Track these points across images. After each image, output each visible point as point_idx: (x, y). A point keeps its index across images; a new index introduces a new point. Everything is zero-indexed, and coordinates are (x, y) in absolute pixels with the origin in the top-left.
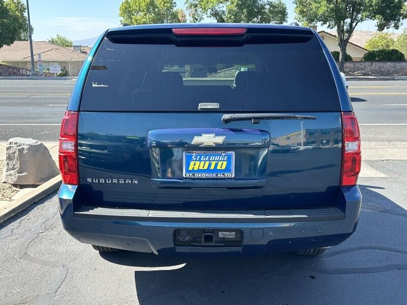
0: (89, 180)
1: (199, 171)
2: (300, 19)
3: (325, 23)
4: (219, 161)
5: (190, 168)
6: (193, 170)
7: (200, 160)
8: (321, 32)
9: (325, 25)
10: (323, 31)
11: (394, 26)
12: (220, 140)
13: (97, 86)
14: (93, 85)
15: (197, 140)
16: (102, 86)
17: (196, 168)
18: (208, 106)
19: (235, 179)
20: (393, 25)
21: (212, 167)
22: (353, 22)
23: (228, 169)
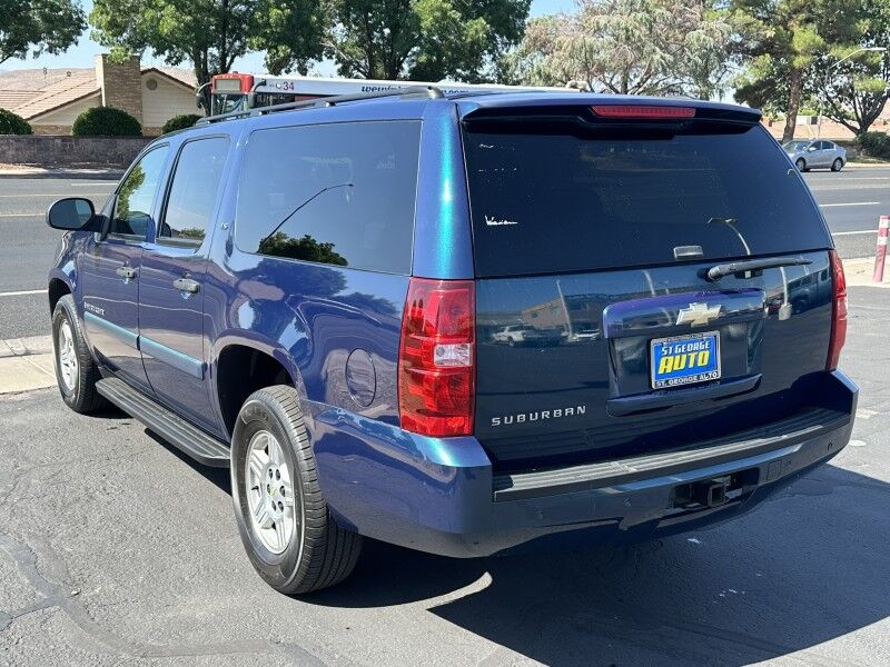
0: (496, 421)
1: (675, 373)
2: (104, 39)
3: (160, 52)
4: (698, 351)
5: (661, 372)
6: (665, 375)
7: (673, 354)
8: (149, 70)
9: (162, 56)
10: (154, 70)
11: (299, 69)
12: (715, 311)
13: (495, 223)
14: (489, 223)
15: (682, 317)
16: (506, 223)
17: (669, 371)
18: (686, 251)
19: (723, 381)
20: (296, 66)
21: (691, 365)
22: (227, 55)
23: (711, 366)
